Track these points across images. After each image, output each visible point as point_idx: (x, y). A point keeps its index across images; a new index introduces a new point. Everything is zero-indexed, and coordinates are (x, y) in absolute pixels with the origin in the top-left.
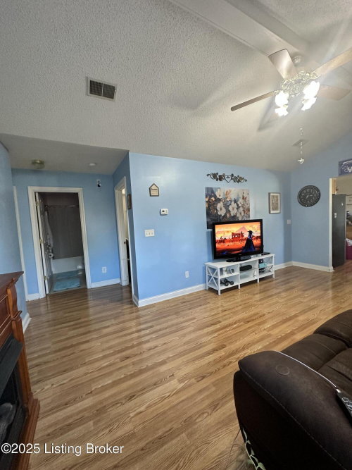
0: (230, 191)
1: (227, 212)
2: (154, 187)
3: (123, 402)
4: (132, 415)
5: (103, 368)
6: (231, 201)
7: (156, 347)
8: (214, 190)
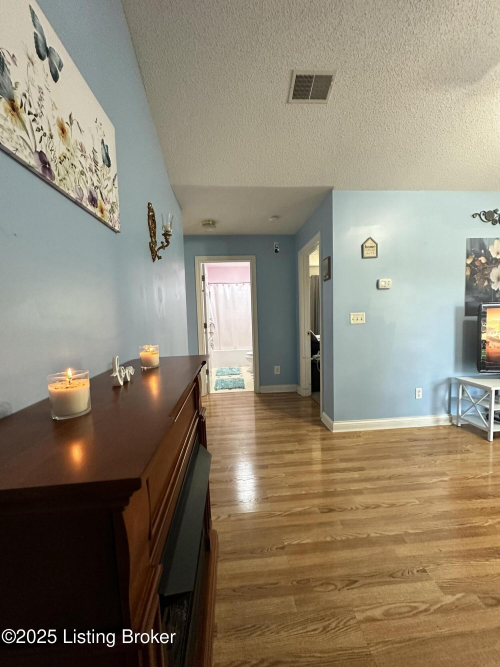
2: (369, 243)
3: (339, 585)
5: (295, 514)
7: (378, 506)
8: (486, 243)
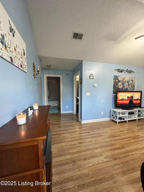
0: (125, 77)
1: (123, 87)
2: (91, 75)
3: (83, 160)
4: (87, 166)
5: (72, 145)
6: (126, 82)
7: (92, 141)
8: (118, 77)
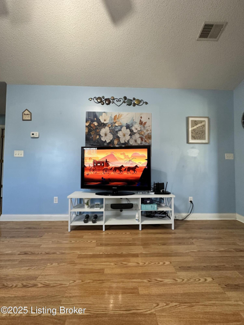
0: (120, 116)
2: (26, 112)
6: (121, 127)
